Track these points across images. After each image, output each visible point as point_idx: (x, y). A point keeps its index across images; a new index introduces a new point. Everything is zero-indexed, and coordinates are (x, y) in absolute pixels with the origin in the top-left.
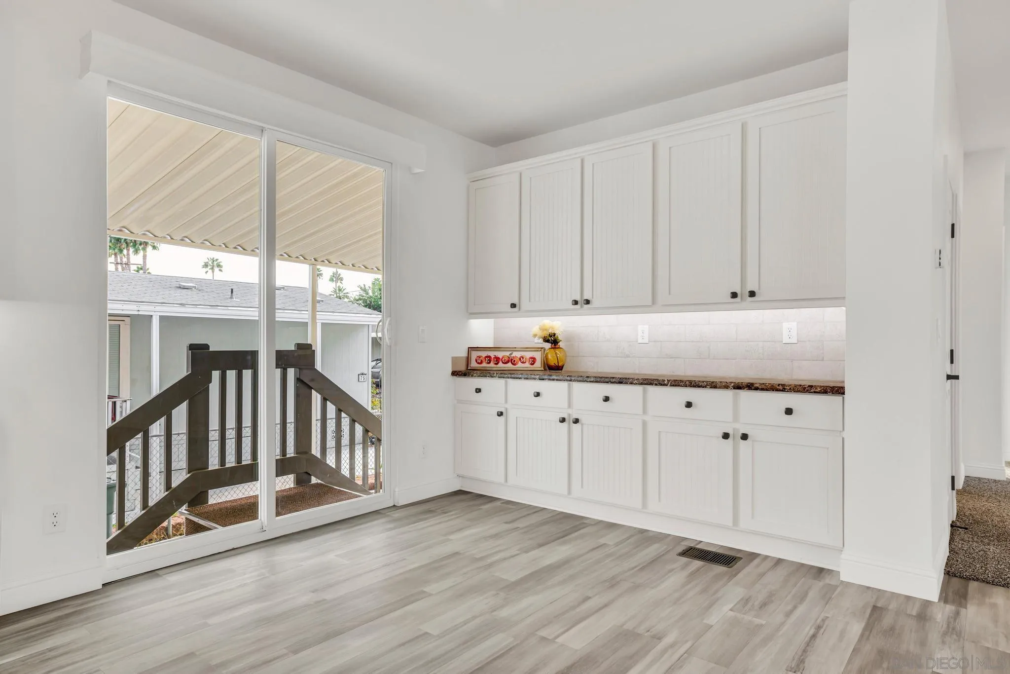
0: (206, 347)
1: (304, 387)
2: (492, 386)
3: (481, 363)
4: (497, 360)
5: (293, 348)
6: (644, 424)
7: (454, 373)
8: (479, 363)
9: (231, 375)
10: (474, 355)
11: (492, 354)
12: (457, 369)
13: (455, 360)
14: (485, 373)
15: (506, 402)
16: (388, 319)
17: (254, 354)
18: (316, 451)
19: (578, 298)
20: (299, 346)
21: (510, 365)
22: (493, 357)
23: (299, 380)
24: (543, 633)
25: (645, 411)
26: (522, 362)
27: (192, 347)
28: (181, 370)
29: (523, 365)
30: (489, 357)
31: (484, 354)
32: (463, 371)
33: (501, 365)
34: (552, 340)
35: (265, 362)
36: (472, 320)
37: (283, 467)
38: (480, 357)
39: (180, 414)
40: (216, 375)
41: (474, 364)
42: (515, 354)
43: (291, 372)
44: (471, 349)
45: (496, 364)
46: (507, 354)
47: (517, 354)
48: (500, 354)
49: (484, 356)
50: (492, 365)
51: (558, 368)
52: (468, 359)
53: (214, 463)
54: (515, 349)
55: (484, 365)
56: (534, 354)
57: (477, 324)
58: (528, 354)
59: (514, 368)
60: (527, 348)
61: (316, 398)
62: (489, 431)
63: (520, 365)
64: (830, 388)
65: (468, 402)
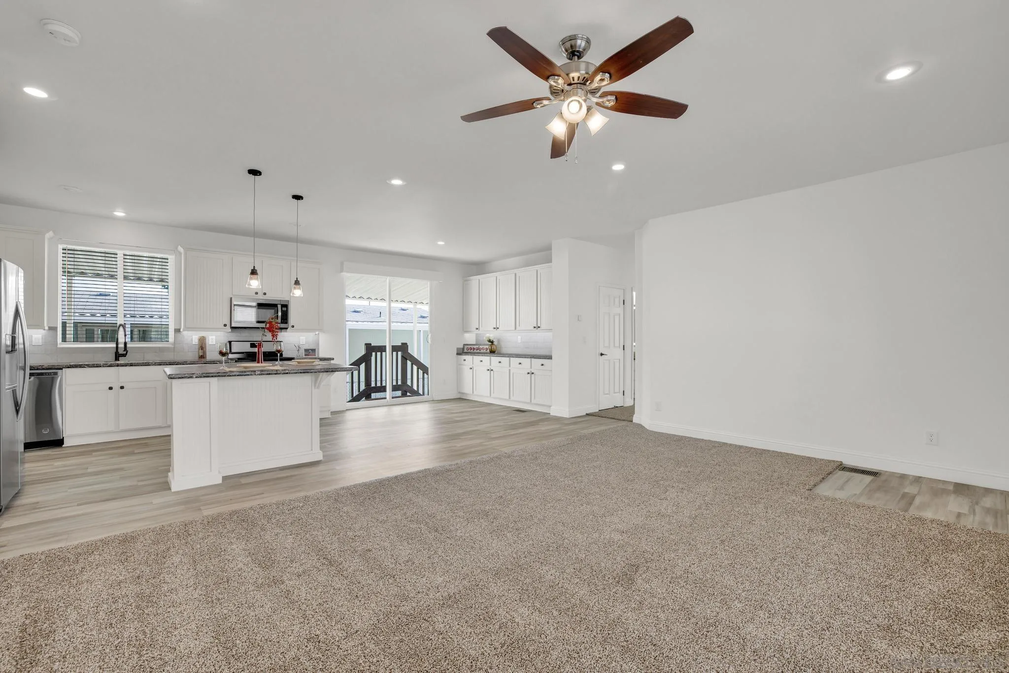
0: (371, 344)
1: (404, 359)
2: (468, 358)
4: (474, 349)
5: (400, 345)
6: (510, 370)
7: (458, 354)
8: (467, 350)
9: (379, 354)
10: (466, 347)
11: (472, 347)
12: (458, 352)
13: (458, 349)
14: (467, 353)
15: (473, 364)
17: (385, 347)
18: (409, 383)
19: (495, 327)
20: (402, 344)
21: (478, 351)
23: (402, 357)
25: (510, 366)
27: (366, 344)
28: (363, 352)
31: (469, 347)
32: (461, 352)
33: (475, 351)
34: (492, 342)
35: (388, 349)
37: (395, 388)
39: (363, 366)
40: (374, 354)
41: (465, 351)
42: (480, 347)
43: (400, 353)
44: (464, 345)
46: (478, 347)
47: (481, 347)
48: (475, 347)
51: (494, 352)
52: (463, 349)
53: (373, 385)
54: (480, 345)
55: (469, 351)
56: (487, 347)
57: (467, 335)
58: (485, 347)
59: (480, 352)
60: (485, 345)
61: (409, 363)
62: (467, 374)
63: (482, 351)
64: (550, 357)
65: (462, 365)
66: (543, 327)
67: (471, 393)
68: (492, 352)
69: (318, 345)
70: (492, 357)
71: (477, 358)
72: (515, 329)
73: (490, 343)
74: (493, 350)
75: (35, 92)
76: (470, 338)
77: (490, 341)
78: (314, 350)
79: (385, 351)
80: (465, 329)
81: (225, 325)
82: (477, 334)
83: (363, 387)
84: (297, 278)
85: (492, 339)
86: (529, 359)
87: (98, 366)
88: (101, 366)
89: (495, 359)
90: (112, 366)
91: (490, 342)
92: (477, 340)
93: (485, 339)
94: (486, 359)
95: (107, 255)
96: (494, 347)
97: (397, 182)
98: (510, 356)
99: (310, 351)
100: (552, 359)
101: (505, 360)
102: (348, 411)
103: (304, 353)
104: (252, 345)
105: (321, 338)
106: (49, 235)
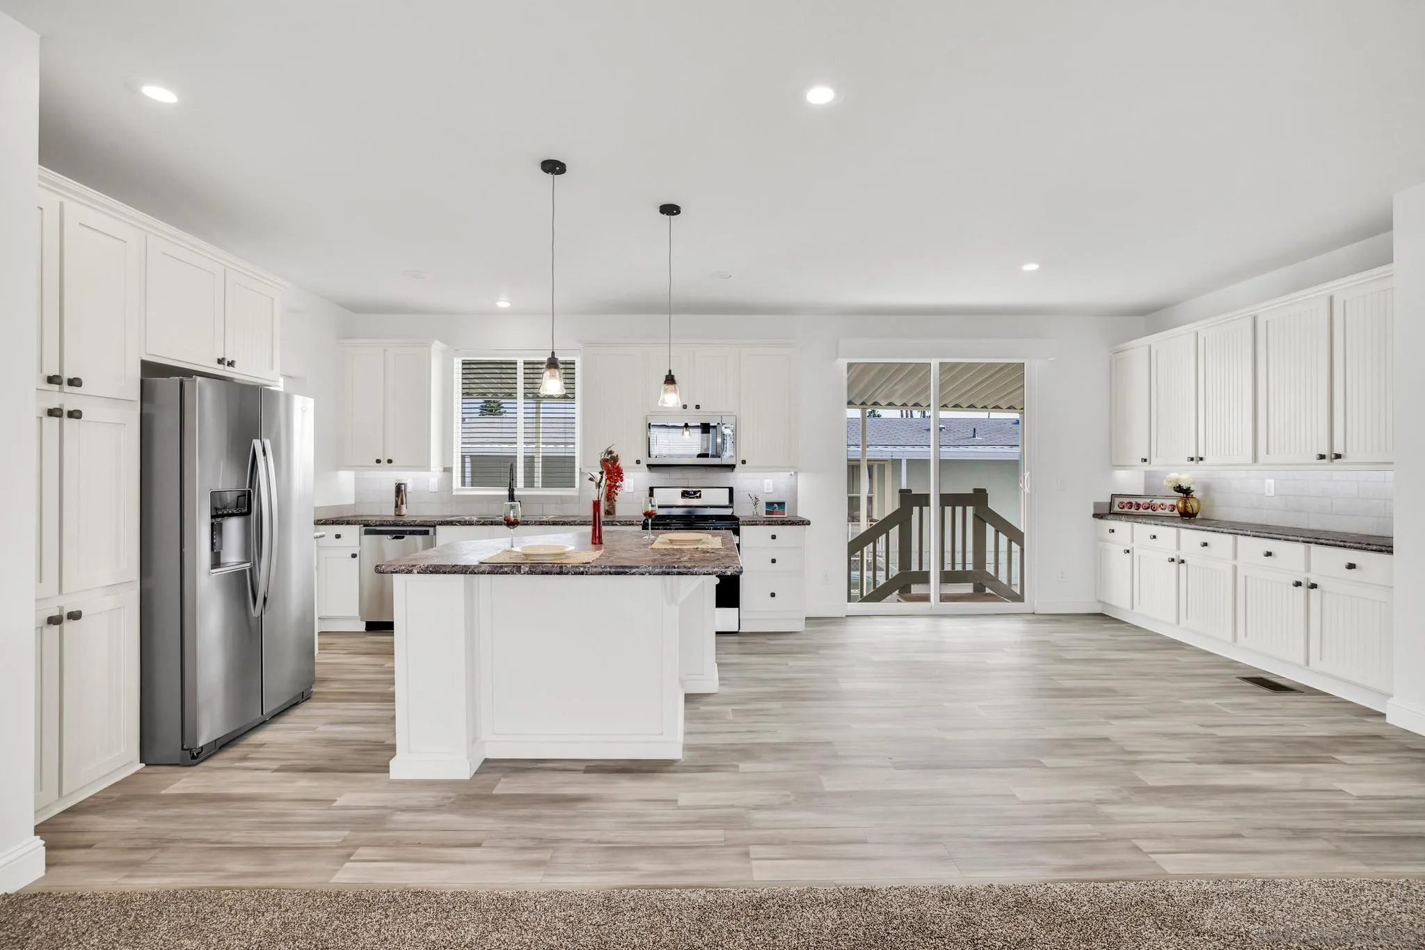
1: (979, 522)
2: (1121, 526)
3: (1123, 508)
4: (1138, 506)
5: (972, 492)
7: (1095, 516)
8: (1121, 508)
10: (1117, 501)
11: (1133, 501)
12: (1098, 512)
13: (1096, 505)
14: (1117, 515)
15: (1133, 541)
16: (1029, 473)
18: (990, 569)
20: (975, 490)
21: (1150, 511)
22: (1134, 503)
23: (976, 516)
24: (1139, 843)
25: (1235, 557)
26: (1162, 509)
29: (1162, 511)
30: (1131, 503)
31: (1126, 500)
32: (1105, 512)
33: (1141, 510)
34: (1185, 492)
35: (934, 501)
36: (1117, 472)
38: (1122, 503)
39: (895, 532)
41: (1116, 509)
42: (1155, 502)
43: (970, 509)
44: (1114, 495)
45: (1138, 509)
46: (1148, 501)
47: (1157, 502)
48: (1141, 501)
49: (1126, 502)
50: (1133, 510)
51: (1193, 515)
52: (1111, 504)
54: (1155, 497)
55: (1126, 510)
56: (1174, 502)
57: (1121, 475)
58: (1168, 502)
59: (1154, 513)
60: (1167, 497)
61: (990, 530)
62: (1119, 565)
63: (1159, 511)
64: (1385, 547)
65: (1105, 541)
66: (1350, 456)
67: (1128, 606)
68: (1187, 516)
69: (796, 494)
70: (1183, 531)
71: (1143, 530)
72: (1255, 459)
73: (1182, 495)
74: (1190, 510)
75: (160, 94)
76: (1129, 481)
77: (1179, 489)
78: (781, 504)
79: (928, 504)
80: (1116, 462)
81: (638, 462)
82: (1147, 473)
83: (895, 570)
84: (670, 371)
85: (1185, 486)
86: (1301, 547)
87: (470, 523)
88: (473, 525)
89: (1191, 537)
90: (485, 525)
91: (1179, 492)
92: (1147, 487)
93: (1167, 484)
94: (1167, 533)
96: (1192, 504)
98: (1237, 529)
99: (776, 505)
100: (1391, 552)
101: (1221, 542)
102: (849, 619)
103: (764, 509)
104: (685, 494)
105: (802, 480)
106: (437, 346)
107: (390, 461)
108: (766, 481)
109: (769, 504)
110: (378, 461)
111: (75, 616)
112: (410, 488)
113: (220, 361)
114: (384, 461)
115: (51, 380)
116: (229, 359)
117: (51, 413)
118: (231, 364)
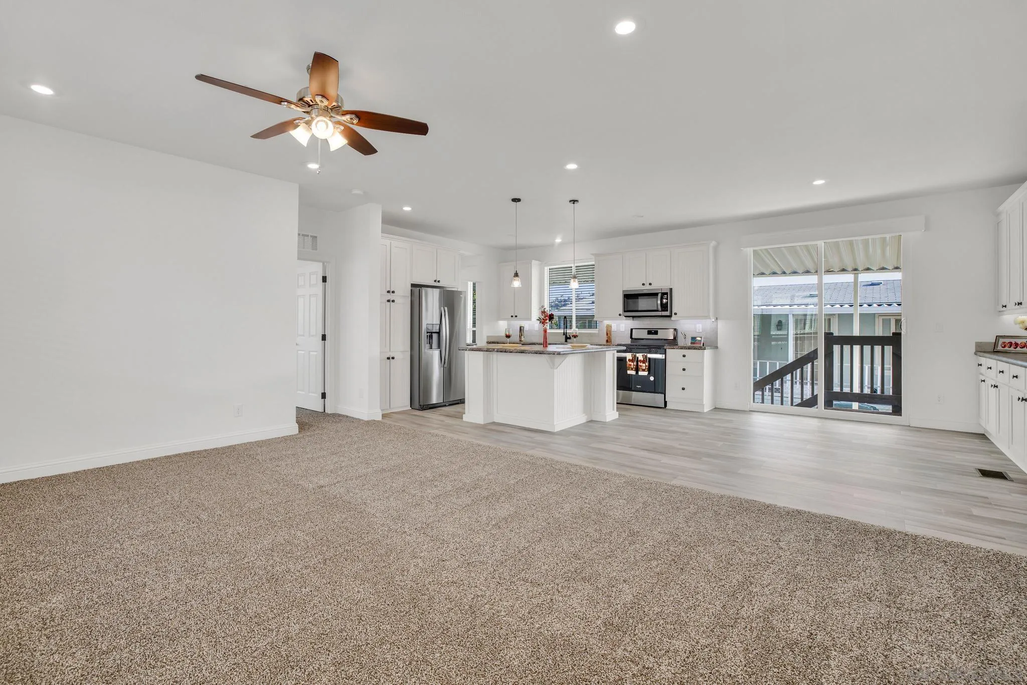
3: (1004, 346)
4: (1017, 345)
8: (1002, 347)
10: (1001, 341)
11: (1013, 341)
13: (979, 343)
14: (999, 353)
21: (1025, 349)
22: (1013, 343)
30: (1011, 342)
31: (1007, 341)
32: (987, 350)
33: (1018, 349)
38: (1004, 343)
40: (836, 347)
41: (1000, 348)
44: (999, 336)
45: (1015, 348)
46: (1024, 341)
48: (1019, 341)
50: (1012, 348)
52: (996, 344)
55: (1007, 348)
62: (982, 392)
69: (716, 333)
78: (700, 338)
81: (620, 314)
95: (579, 268)
97: (572, 166)
99: (697, 339)
102: (751, 412)
103: (690, 341)
104: (650, 332)
105: (721, 324)
106: (534, 262)
107: (516, 316)
108: (698, 325)
109: (693, 338)
110: (512, 316)
111: (393, 358)
112: (525, 329)
113: (435, 281)
114: (514, 316)
115: (388, 292)
116: (438, 280)
117: (388, 301)
118: (439, 281)
